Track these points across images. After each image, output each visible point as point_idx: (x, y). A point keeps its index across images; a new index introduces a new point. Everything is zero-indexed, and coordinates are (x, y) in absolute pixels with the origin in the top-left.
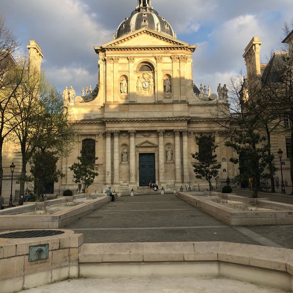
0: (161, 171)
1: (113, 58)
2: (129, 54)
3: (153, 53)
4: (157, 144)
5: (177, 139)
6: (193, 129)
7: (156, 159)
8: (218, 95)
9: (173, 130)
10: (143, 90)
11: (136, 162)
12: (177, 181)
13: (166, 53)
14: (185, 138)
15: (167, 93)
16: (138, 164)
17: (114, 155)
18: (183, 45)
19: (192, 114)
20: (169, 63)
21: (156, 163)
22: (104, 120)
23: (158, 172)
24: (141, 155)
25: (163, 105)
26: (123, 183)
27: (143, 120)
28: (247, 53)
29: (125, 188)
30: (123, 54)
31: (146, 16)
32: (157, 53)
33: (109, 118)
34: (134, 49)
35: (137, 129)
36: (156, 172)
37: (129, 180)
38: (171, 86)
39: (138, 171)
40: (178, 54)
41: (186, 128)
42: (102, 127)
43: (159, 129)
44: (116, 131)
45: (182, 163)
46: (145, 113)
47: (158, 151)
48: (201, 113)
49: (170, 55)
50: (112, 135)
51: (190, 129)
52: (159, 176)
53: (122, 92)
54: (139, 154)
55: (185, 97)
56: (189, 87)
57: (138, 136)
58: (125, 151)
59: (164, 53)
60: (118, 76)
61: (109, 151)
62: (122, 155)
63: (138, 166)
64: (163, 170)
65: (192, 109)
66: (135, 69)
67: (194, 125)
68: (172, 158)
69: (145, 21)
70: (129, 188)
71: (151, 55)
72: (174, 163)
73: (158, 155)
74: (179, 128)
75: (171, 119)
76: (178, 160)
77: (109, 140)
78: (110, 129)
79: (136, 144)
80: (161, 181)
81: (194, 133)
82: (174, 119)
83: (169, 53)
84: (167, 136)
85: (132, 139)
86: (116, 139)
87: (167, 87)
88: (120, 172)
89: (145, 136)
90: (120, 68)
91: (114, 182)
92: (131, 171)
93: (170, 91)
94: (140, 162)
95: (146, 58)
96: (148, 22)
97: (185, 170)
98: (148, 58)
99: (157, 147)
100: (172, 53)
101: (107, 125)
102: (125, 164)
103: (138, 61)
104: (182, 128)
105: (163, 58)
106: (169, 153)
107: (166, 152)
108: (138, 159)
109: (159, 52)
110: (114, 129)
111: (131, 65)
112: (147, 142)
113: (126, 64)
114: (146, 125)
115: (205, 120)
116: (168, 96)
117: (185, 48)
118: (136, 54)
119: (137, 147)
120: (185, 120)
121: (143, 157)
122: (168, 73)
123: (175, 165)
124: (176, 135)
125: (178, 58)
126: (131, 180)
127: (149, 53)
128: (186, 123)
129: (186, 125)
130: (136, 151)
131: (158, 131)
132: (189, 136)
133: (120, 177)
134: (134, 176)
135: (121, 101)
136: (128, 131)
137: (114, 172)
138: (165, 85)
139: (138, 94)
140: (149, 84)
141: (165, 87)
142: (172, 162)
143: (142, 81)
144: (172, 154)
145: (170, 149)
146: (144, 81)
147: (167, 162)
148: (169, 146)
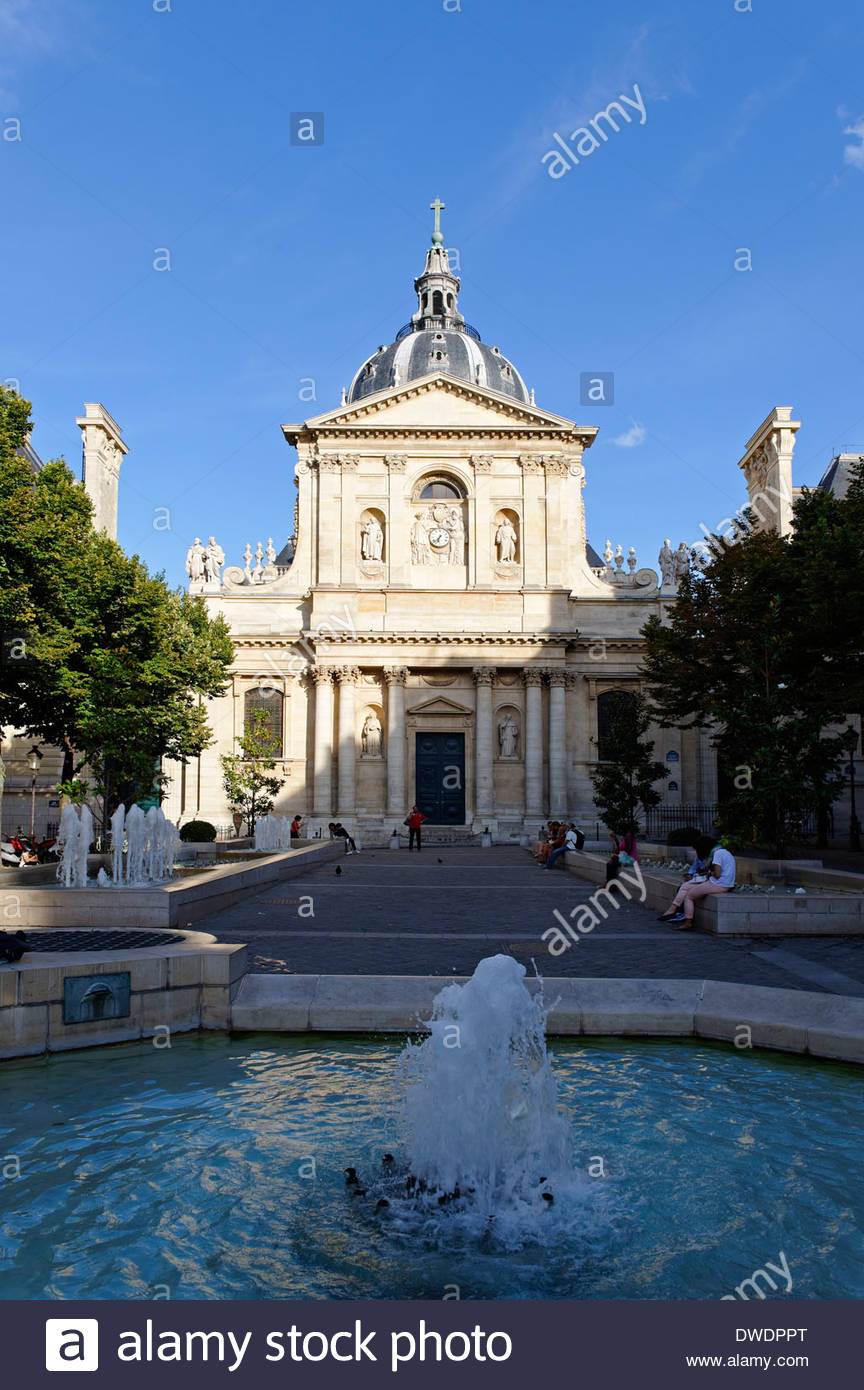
0: (481, 782)
1: (340, 458)
2: (389, 447)
3: (463, 448)
4: (471, 707)
5: (534, 693)
6: (584, 669)
7: (468, 751)
8: (660, 574)
9: (522, 668)
10: (430, 554)
11: (406, 756)
12: (530, 811)
13: (506, 448)
14: (558, 693)
16: (413, 762)
17: (342, 734)
18: (556, 424)
19: (580, 624)
20: (511, 477)
21: (468, 763)
22: (312, 636)
23: (475, 786)
24: (421, 737)
25: (492, 596)
26: (368, 813)
27: (429, 637)
28: (753, 456)
29: (373, 829)
30: (371, 447)
31: (443, 341)
32: (477, 448)
33: (326, 632)
34: (405, 433)
35: (411, 662)
36: (468, 785)
37: (386, 806)
38: (517, 544)
39: (413, 783)
40: (541, 453)
41: (561, 664)
43: (477, 664)
44: (346, 666)
45: (546, 761)
46: (435, 617)
47: (475, 726)
48: (607, 624)
49: (517, 453)
50: (336, 678)
51: (573, 669)
52: (475, 797)
53: (367, 557)
54: (417, 734)
55: (561, 577)
56: (572, 547)
57: (414, 683)
59: (498, 448)
60: (355, 512)
61: (323, 723)
62: (365, 736)
63: (412, 768)
64: (488, 783)
65: (579, 611)
66: (408, 493)
67: (586, 658)
68: (516, 748)
69: (439, 358)
70: (386, 828)
71: (457, 453)
72: (523, 762)
73: (475, 739)
74: (541, 664)
75: (515, 638)
76: (534, 755)
77: (323, 692)
78: (329, 663)
79: (408, 707)
80: (480, 811)
81: (587, 681)
82: (526, 638)
83: (513, 447)
84: (501, 686)
85: (396, 692)
86: (347, 691)
87: (505, 545)
88: (358, 782)
89: (434, 684)
90: (363, 487)
91: (340, 810)
92: (390, 783)
94: (419, 756)
95: (441, 461)
96: (451, 359)
97: (554, 783)
98: (447, 461)
99: (472, 714)
100: (522, 449)
101: (320, 651)
102: (372, 761)
103: (417, 468)
104: (549, 664)
105: (495, 463)
106: (508, 735)
107: (499, 731)
108: (413, 749)
110: (340, 662)
111: (397, 479)
112: (440, 700)
113: (380, 476)
114: (440, 652)
115: (619, 644)
116: (507, 573)
117: (563, 434)
118: (410, 448)
119: (412, 714)
120: (557, 643)
121: (428, 744)
122: (510, 505)
123: (525, 768)
124: (531, 682)
125: (542, 463)
126: (391, 805)
127: (453, 448)
128: (563, 650)
129: (563, 655)
130: (406, 726)
131: (475, 671)
132: (571, 688)
133: (357, 798)
134: (401, 794)
135: (363, 583)
136: (383, 667)
137: (341, 783)
138: (499, 540)
139: (416, 562)
140: (451, 537)
141: (498, 545)
142: (516, 758)
143: (428, 528)
144: (516, 737)
145: (511, 724)
146: (435, 526)
147: (502, 758)
148: (509, 715)
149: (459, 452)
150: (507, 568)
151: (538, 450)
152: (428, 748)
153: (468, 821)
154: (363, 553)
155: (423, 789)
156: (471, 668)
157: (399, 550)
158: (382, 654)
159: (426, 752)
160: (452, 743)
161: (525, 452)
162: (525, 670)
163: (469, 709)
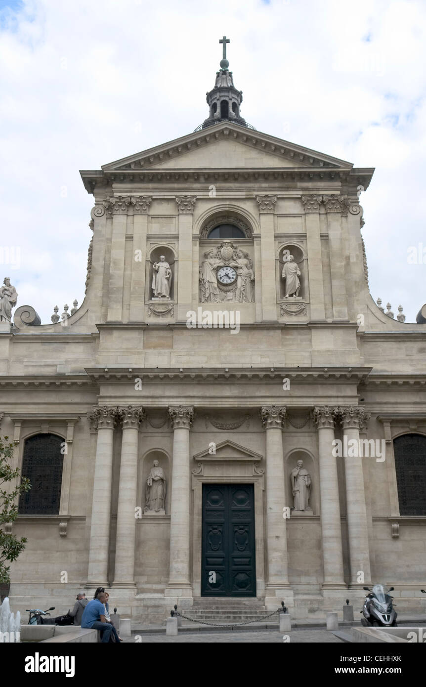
0: (272, 543)
1: (133, 200)
2: (179, 190)
3: (249, 189)
4: (260, 453)
5: (327, 436)
6: (377, 409)
7: (258, 504)
9: (313, 409)
10: (217, 292)
12: (329, 580)
13: (287, 189)
15: (292, 300)
16: (198, 518)
17: (122, 485)
18: (334, 166)
19: (368, 360)
20: (295, 216)
21: (259, 519)
22: (96, 375)
23: (266, 548)
24: (208, 488)
25: (279, 332)
26: (148, 583)
27: (216, 374)
29: (152, 602)
30: (162, 190)
32: (261, 189)
33: (111, 370)
34: (195, 176)
35: (197, 403)
36: (259, 547)
37: (168, 574)
38: (301, 278)
39: (198, 545)
40: (321, 193)
41: (354, 402)
42: (88, 398)
43: (266, 404)
44: (130, 407)
45: (344, 517)
46: (222, 354)
47: (264, 476)
48: (396, 361)
49: (299, 194)
50: (118, 422)
51: (366, 409)
52: (266, 561)
53: (156, 295)
54: (204, 485)
55: (345, 310)
56: (356, 282)
57: (200, 425)
58: (158, 473)
59: (281, 189)
60: (145, 250)
61: (103, 473)
62: (148, 488)
63: (198, 525)
64: (283, 543)
66: (197, 232)
67: (379, 398)
68: (309, 502)
70: (167, 602)
71: (242, 194)
72: (317, 518)
73: (264, 491)
74: (333, 403)
75: (305, 374)
76: (329, 508)
77: (105, 436)
78: (111, 403)
79: (195, 453)
80: (273, 580)
81: (380, 422)
82: (316, 374)
83: (295, 188)
84: (292, 429)
85: (181, 436)
86: (130, 436)
87: (289, 281)
88: (139, 544)
89: (222, 427)
90: (153, 228)
91: (117, 579)
92: (172, 545)
93: (301, 292)
94: (205, 512)
95: (228, 203)
97: (354, 543)
98: (234, 203)
99: (260, 463)
100: (303, 189)
101: (104, 391)
102: (154, 518)
103: (204, 210)
104: (340, 402)
105: (279, 203)
106: (301, 485)
107: (291, 482)
108: (199, 503)
109: (264, 185)
110: (124, 403)
111: (185, 219)
112: (228, 446)
113: (170, 217)
114: (227, 391)
115: (412, 381)
116: (294, 308)
117: (341, 174)
118: (199, 190)
119: (198, 461)
120: (349, 379)
121: (216, 497)
122: (294, 242)
123: (320, 525)
124: (324, 424)
125: (323, 202)
126: (173, 573)
127: (238, 190)
128: (355, 388)
129: (355, 393)
130: (193, 476)
131: (264, 411)
132: (364, 431)
133: (138, 564)
134: (186, 559)
135: (152, 320)
136: (168, 408)
137: (119, 545)
138: (284, 276)
139: (203, 300)
140: (237, 275)
141: (283, 281)
142: (309, 513)
143: (215, 266)
144: (310, 488)
145: (304, 472)
146: (222, 264)
147: (295, 513)
148: (300, 462)
149: (244, 193)
150: (293, 304)
151: (318, 190)
152: (215, 502)
153: (259, 593)
154: (152, 290)
155: (209, 553)
156: (260, 409)
157: (186, 287)
158: (168, 394)
159: (214, 506)
160: (241, 496)
161: (307, 193)
162: (317, 410)
163: (258, 456)
